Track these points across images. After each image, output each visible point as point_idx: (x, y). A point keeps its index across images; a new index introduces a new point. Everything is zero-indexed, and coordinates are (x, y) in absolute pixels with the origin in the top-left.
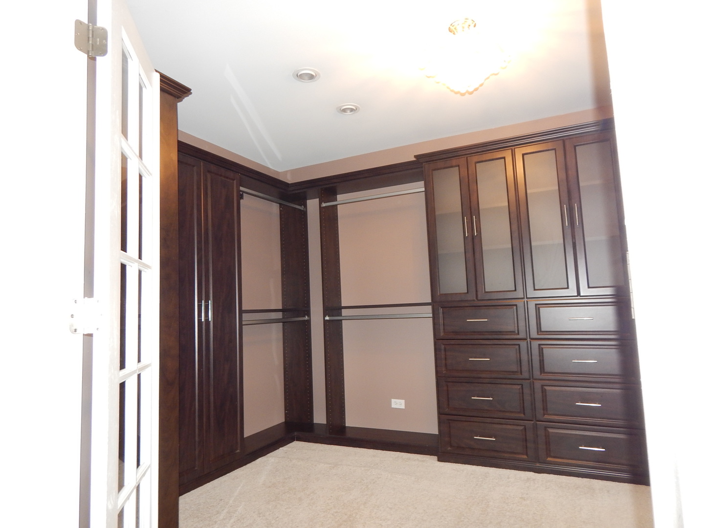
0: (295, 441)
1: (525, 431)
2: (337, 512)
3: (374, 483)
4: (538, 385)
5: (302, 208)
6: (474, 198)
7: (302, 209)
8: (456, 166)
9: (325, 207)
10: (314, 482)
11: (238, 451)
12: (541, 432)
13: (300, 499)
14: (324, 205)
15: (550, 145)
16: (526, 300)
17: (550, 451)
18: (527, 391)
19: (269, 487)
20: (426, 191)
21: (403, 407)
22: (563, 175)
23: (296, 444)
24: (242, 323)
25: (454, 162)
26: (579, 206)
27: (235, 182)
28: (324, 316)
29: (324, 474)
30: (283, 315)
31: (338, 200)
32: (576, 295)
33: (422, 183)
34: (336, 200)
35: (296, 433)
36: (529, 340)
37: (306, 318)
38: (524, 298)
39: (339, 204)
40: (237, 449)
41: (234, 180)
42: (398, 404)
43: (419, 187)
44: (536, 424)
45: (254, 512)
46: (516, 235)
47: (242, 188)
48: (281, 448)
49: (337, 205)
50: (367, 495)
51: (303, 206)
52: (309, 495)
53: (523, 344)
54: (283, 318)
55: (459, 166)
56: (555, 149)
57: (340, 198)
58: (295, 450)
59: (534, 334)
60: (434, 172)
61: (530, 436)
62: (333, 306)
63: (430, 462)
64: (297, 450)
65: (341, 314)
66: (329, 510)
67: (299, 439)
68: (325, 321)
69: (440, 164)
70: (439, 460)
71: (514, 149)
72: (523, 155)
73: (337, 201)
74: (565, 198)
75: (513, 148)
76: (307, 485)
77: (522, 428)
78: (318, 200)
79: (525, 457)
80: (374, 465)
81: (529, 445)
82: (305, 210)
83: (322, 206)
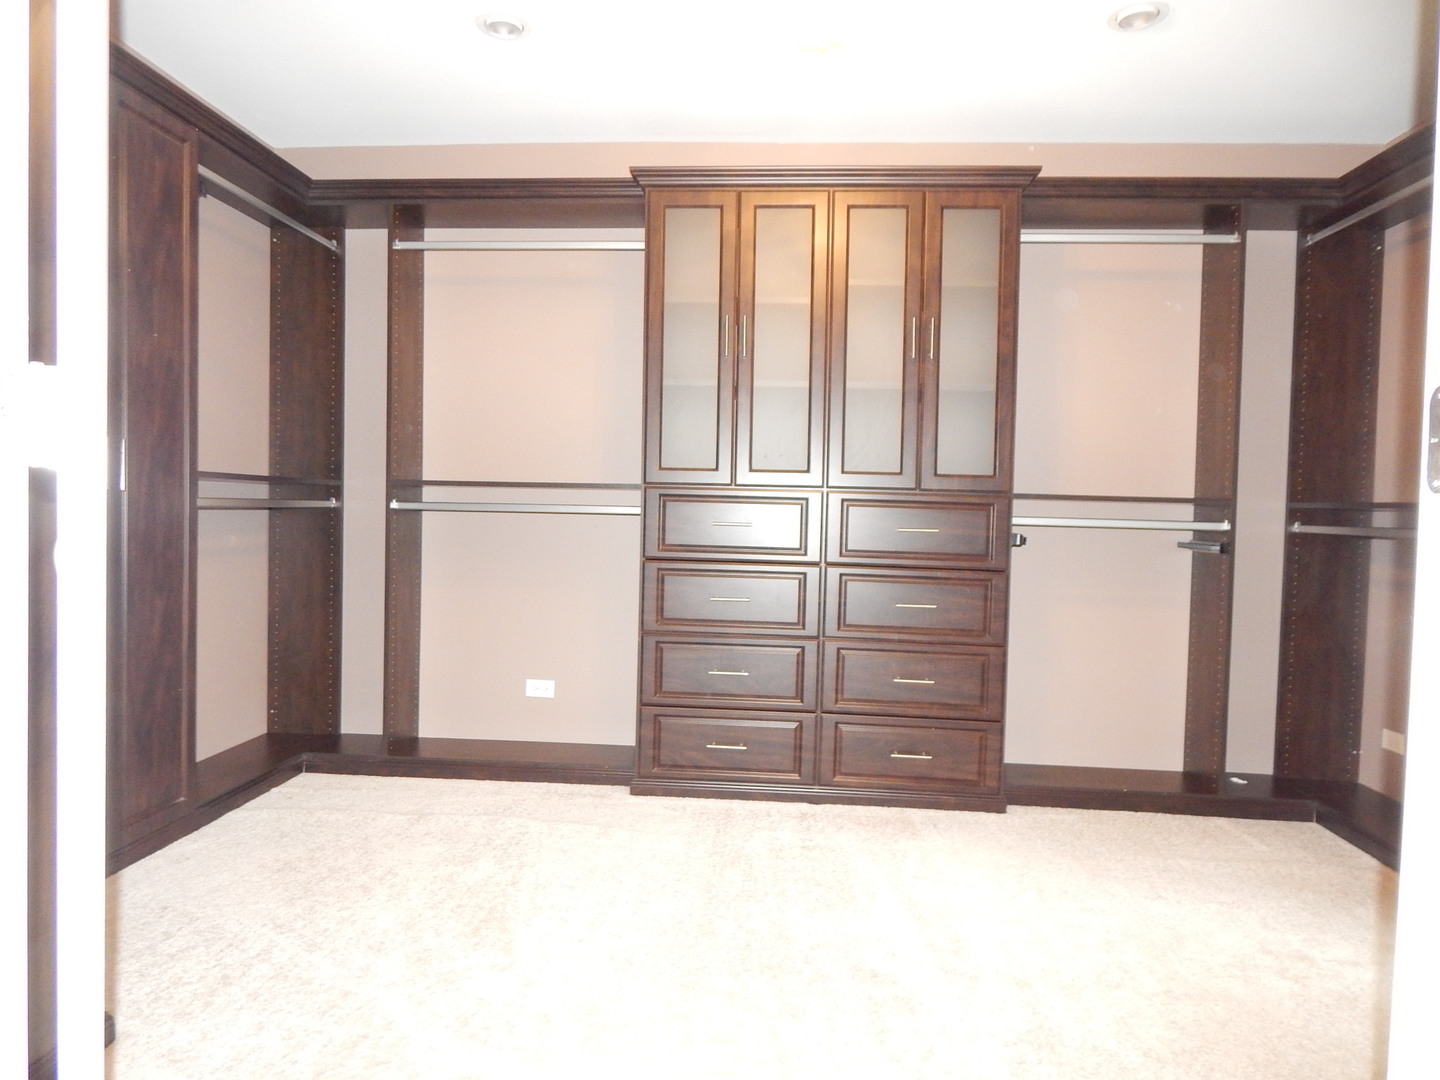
0: (303, 774)
1: (801, 732)
2: (459, 906)
3: (517, 844)
4: (831, 649)
5: (332, 245)
6: (746, 279)
7: (334, 249)
8: (716, 207)
9: (403, 250)
10: (383, 853)
11: (182, 799)
12: (828, 733)
13: (365, 889)
14: (399, 245)
15: (899, 197)
16: (825, 490)
17: (840, 763)
18: (811, 658)
19: (279, 871)
20: (648, 251)
21: (550, 694)
22: (915, 261)
23: (304, 779)
24: (195, 504)
25: (713, 197)
26: (937, 323)
27: (187, 146)
28: (388, 501)
29: (398, 835)
30: (272, 491)
31: (425, 239)
32: (914, 486)
33: (641, 232)
34: (421, 238)
35: (305, 757)
36: (823, 565)
37: (333, 503)
38: (822, 487)
39: (428, 250)
40: (179, 796)
41: (183, 140)
42: (540, 688)
43: (632, 239)
44: (822, 718)
45: (264, 926)
46: (819, 364)
47: (202, 170)
48: (274, 790)
49: (423, 250)
50: (511, 867)
51: (335, 242)
52: (381, 879)
53: (813, 573)
54: (271, 499)
55: (721, 207)
56: (907, 207)
57: (432, 235)
58: (311, 792)
59: (833, 556)
60: (667, 210)
61: (808, 738)
62: (404, 479)
63: (618, 796)
64: (315, 790)
65: (421, 498)
66: (440, 903)
67: (313, 768)
68: (389, 511)
69: (686, 197)
70: (634, 792)
71: (834, 192)
72: (849, 207)
73: (423, 240)
74: (914, 306)
75: (831, 189)
76: (370, 860)
77: (793, 725)
78: (385, 232)
79: (795, 777)
80: (504, 810)
81: (804, 755)
82: (338, 251)
83: (394, 248)
